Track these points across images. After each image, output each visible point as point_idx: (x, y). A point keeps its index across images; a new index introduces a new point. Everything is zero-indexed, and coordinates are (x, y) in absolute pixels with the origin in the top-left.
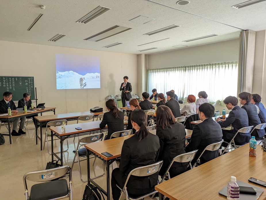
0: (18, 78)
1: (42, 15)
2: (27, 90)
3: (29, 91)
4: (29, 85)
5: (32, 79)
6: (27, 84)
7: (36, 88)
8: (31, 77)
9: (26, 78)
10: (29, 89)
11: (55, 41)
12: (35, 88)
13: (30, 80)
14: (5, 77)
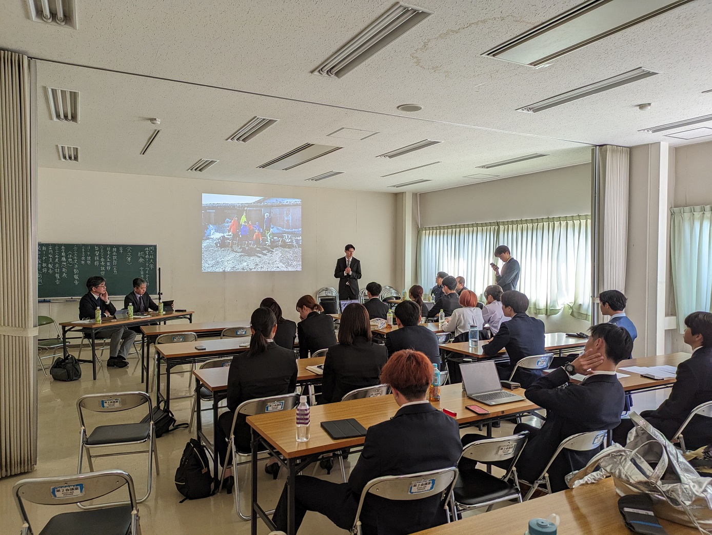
0: (125, 247)
1: (159, 131)
2: (142, 273)
3: (145, 275)
4: (145, 262)
5: (153, 249)
6: (141, 260)
7: (160, 268)
8: (151, 246)
9: (142, 248)
10: (145, 271)
11: (200, 170)
12: (158, 269)
13: (150, 252)
14: (99, 246)
